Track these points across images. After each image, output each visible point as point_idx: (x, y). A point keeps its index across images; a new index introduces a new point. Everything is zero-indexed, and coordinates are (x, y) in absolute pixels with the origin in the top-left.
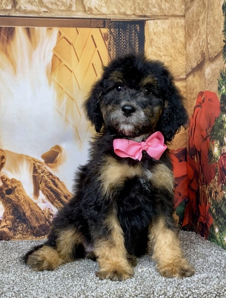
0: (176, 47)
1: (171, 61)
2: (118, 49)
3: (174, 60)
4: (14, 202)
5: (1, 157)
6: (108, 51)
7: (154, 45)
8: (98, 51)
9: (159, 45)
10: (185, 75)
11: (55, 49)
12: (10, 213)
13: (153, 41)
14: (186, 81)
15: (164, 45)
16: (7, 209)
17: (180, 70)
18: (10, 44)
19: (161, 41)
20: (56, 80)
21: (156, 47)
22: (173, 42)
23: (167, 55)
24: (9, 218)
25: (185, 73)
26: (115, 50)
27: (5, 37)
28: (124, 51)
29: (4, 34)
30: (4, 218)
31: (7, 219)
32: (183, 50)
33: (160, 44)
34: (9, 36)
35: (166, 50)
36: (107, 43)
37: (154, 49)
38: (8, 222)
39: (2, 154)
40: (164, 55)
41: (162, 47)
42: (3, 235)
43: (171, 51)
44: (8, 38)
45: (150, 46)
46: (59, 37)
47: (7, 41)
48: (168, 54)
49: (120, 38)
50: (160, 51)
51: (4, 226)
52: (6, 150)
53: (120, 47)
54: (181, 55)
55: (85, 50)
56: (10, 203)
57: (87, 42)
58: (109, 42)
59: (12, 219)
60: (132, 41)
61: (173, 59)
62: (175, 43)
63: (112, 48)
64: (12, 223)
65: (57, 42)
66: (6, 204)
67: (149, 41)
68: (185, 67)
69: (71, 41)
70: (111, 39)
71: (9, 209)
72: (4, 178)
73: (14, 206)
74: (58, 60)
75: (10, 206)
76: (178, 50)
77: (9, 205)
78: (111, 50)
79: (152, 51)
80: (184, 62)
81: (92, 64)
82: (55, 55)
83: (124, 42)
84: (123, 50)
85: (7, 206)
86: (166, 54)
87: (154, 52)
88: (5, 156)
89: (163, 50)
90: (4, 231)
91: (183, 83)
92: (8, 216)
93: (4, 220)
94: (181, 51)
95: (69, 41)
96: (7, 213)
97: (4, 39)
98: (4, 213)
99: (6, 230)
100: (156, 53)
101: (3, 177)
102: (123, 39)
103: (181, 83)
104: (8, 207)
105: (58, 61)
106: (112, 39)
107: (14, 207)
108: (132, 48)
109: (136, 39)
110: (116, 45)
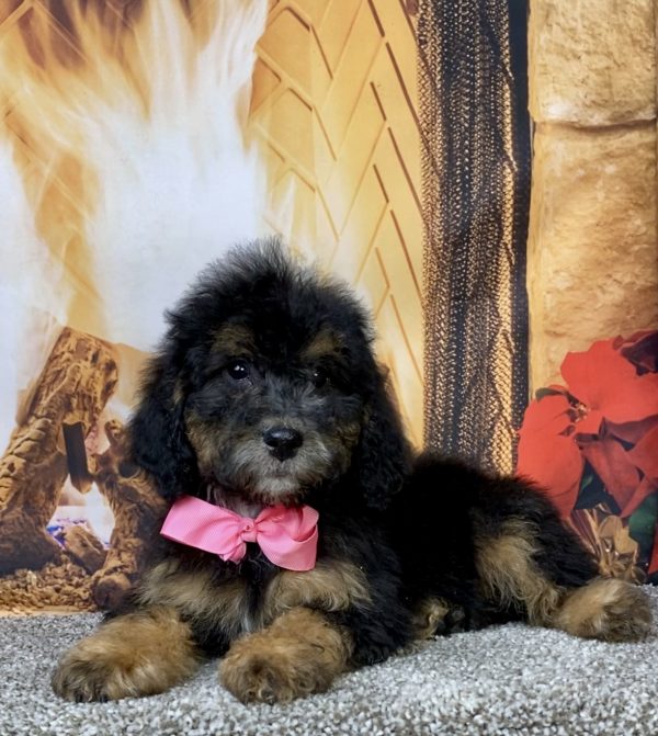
0: (625, 28)
1: (608, 68)
2: (446, 37)
3: (619, 66)
4: (142, 500)
5: (107, 364)
6: (419, 46)
7: (558, 24)
8: (388, 45)
9: (573, 24)
10: (652, 111)
11: (262, 43)
12: (131, 531)
13: (554, 12)
14: (655, 129)
15: (586, 23)
16: (122, 519)
17: (638, 97)
18: (132, 33)
19: (579, 10)
20: (266, 135)
21: (564, 30)
22: (615, 12)
23: (595, 52)
24: (129, 546)
25: (653, 105)
26: (439, 42)
27: (119, 14)
28: (467, 43)
29: (114, 5)
30: (115, 547)
31: (122, 547)
32: (647, 36)
33: (576, 20)
34: (129, 9)
35: (593, 36)
36: (415, 21)
37: (558, 35)
38: (125, 556)
39: (108, 357)
40: (588, 53)
41: (580, 27)
42: (111, 594)
43: (609, 39)
44: (126, 15)
45: (545, 27)
46: (274, 7)
47: (125, 25)
48: (599, 50)
49: (453, 5)
50: (576, 41)
51: (115, 569)
52: (120, 345)
53: (453, 32)
54: (639, 50)
55: (349, 43)
56: (132, 502)
57: (356, 22)
58: (422, 19)
59: (137, 548)
60: (490, 14)
61: (615, 62)
62: (620, 14)
63: (429, 35)
64: (136, 559)
65: (268, 19)
66: (121, 505)
67: (541, 12)
68: (652, 88)
69: (308, 18)
70: (426, 9)
71: (130, 519)
72: (114, 428)
73: (143, 511)
74: (271, 74)
75: (131, 511)
76: (631, 36)
77: (128, 507)
78: (426, 42)
79: (551, 41)
80: (649, 70)
81: (372, 85)
82: (260, 62)
83: (464, 18)
84: (461, 41)
85: (122, 510)
86: (592, 48)
87: (556, 44)
88: (116, 361)
89: (584, 37)
90: (113, 582)
91: (644, 134)
92: (127, 540)
93: (115, 551)
94: (639, 38)
95: (302, 17)
96: (123, 532)
97: (115, 16)
98: (115, 531)
99: (118, 578)
100: (563, 46)
101: (113, 425)
102: (464, 9)
103: (641, 136)
104: (125, 513)
105: (269, 79)
106: (429, 9)
107: (142, 514)
108: (490, 34)
109: (502, 7)
110: (441, 25)
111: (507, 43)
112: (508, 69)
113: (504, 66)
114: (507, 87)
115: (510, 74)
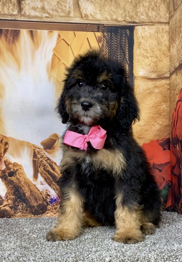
0: (161, 50)
1: (156, 61)
2: (110, 50)
3: (160, 61)
4: (15, 184)
5: (5, 143)
7: (142, 48)
9: (147, 48)
10: (169, 74)
11: (55, 49)
12: (11, 194)
13: (141, 44)
14: (170, 80)
15: (151, 48)
16: (9, 190)
17: (165, 70)
18: (15, 45)
19: (148, 44)
20: (55, 77)
21: (144, 50)
22: (159, 45)
23: (153, 56)
24: (11, 198)
25: (169, 72)
26: (107, 51)
27: (11, 38)
28: (116, 52)
29: (10, 36)
30: (6, 198)
31: (8, 198)
32: (168, 52)
33: (147, 47)
34: (15, 37)
35: (152, 52)
36: (100, 45)
37: (142, 51)
38: (9, 201)
39: (6, 141)
40: (151, 57)
41: (149, 49)
42: (5, 213)
43: (157, 53)
44: (13, 39)
45: (139, 49)
47: (13, 42)
48: (154, 56)
49: (112, 41)
50: (147, 53)
51: (6, 205)
52: (10, 137)
53: (112, 49)
54: (165, 56)
56: (12, 185)
57: (83, 43)
58: (103, 44)
59: (13, 199)
60: (123, 44)
61: (158, 59)
62: (160, 46)
63: (105, 49)
64: (13, 202)
65: (57, 43)
66: (8, 185)
67: (137, 44)
68: (169, 67)
69: (69, 43)
70: (104, 42)
71: (11, 190)
72: (7, 162)
73: (15, 187)
74: (57, 58)
75: (11, 187)
76: (163, 52)
77: (11, 186)
79: (140, 53)
80: (168, 62)
82: (54, 55)
83: (115, 45)
84: (114, 51)
85: (9, 187)
86: (152, 55)
87: (142, 54)
88: (8, 142)
89: (150, 52)
90: (5, 209)
91: (167, 81)
92: (10, 196)
93: (6, 200)
94: (166, 53)
95: (67, 42)
96: (9, 194)
97: (10, 40)
98: (7, 193)
99: (7, 208)
100: (144, 54)
101: (6, 161)
102: (115, 42)
103: (166, 81)
104: (10, 188)
105: (57, 60)
106: (105, 42)
107: (15, 188)
108: (123, 50)
109: (126, 42)
110: (108, 46)
111: (127, 53)
112: (128, 60)
113: (126, 59)
114: (127, 65)
115: (128, 62)
